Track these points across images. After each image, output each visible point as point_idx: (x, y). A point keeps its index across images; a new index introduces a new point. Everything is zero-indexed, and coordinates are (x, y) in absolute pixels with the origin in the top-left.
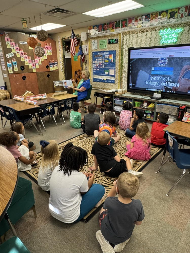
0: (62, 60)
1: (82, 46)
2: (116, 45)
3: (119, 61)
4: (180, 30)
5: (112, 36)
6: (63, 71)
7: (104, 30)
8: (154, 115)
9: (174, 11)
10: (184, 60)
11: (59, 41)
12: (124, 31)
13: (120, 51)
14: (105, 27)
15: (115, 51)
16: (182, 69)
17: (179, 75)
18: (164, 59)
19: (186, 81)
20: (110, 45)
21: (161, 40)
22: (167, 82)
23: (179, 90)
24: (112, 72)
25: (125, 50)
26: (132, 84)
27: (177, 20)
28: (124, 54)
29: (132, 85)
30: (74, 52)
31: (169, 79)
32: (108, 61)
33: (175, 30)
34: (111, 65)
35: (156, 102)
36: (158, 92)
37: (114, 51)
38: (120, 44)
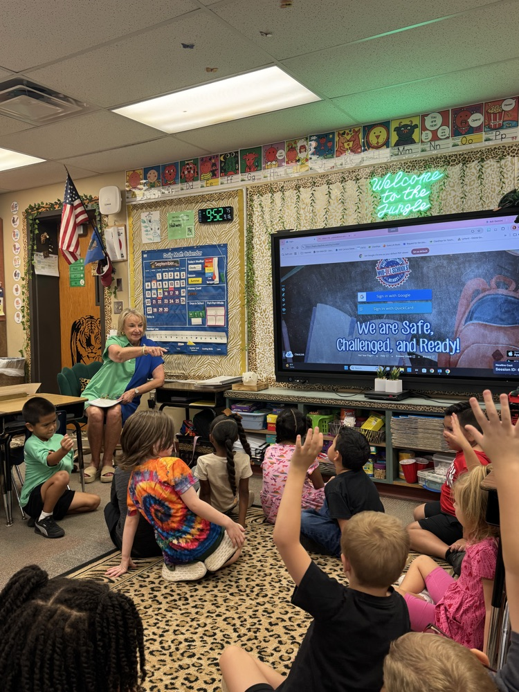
0: (24, 282)
1: (102, 234)
2: (228, 226)
3: (242, 279)
4: (435, 175)
5: (210, 198)
6: (25, 320)
7: (185, 180)
8: (387, 463)
9: (409, 123)
10: (464, 263)
11: (16, 217)
12: (251, 182)
13: (241, 244)
14: (186, 172)
15: (225, 246)
16: (461, 291)
17: (456, 313)
18: (397, 264)
19: (482, 331)
20: (205, 228)
21: (379, 208)
22: (417, 337)
23: (462, 364)
24: (215, 316)
25: (258, 243)
26: (290, 352)
27: (422, 147)
28: (257, 255)
29: (292, 356)
30: (71, 249)
31: (422, 326)
32: (200, 279)
33: (419, 176)
34: (214, 292)
35: (387, 409)
36: (388, 375)
37: (219, 245)
38: (241, 224)
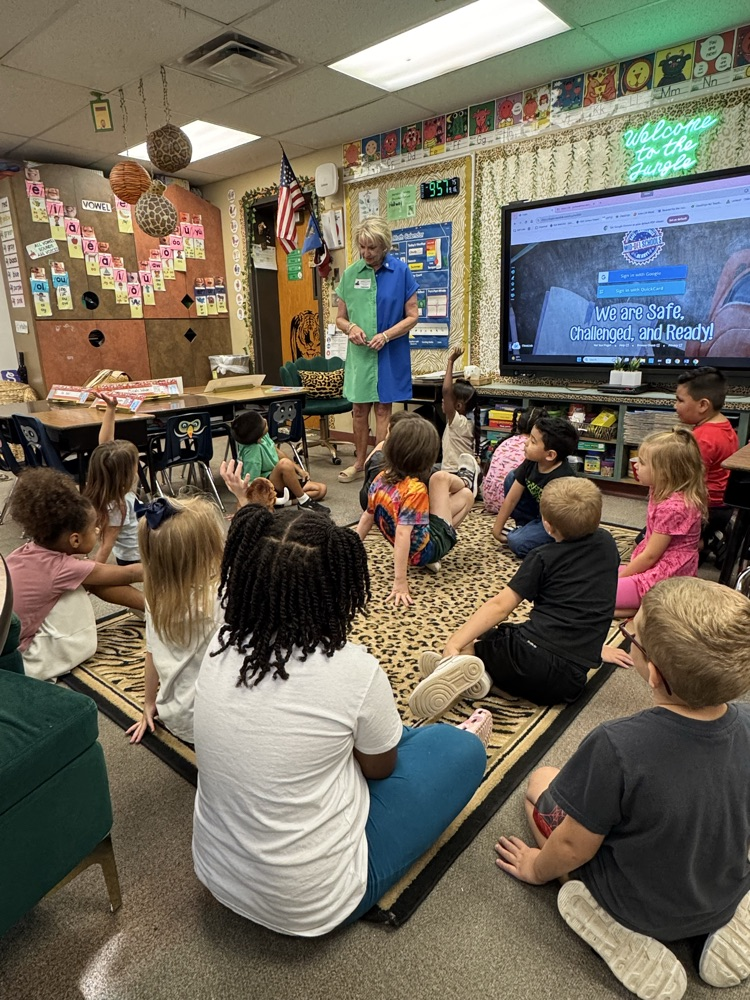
0: (244, 277)
1: (319, 219)
2: (452, 201)
3: (466, 262)
4: (706, 121)
5: (434, 168)
6: (247, 317)
7: (406, 150)
8: (616, 461)
9: (680, 54)
10: (731, 231)
11: (233, 206)
12: (481, 146)
13: (467, 222)
14: (408, 140)
15: (450, 224)
16: (723, 266)
17: (713, 293)
18: (649, 236)
19: (743, 313)
20: (428, 205)
21: (631, 168)
22: (664, 323)
23: (713, 353)
24: (436, 306)
25: (487, 219)
26: (517, 343)
27: (694, 84)
28: (484, 233)
29: (519, 347)
30: (289, 237)
31: (672, 310)
32: (421, 264)
33: (685, 124)
34: (436, 278)
35: (621, 403)
36: (626, 367)
37: (443, 224)
38: (468, 197)
